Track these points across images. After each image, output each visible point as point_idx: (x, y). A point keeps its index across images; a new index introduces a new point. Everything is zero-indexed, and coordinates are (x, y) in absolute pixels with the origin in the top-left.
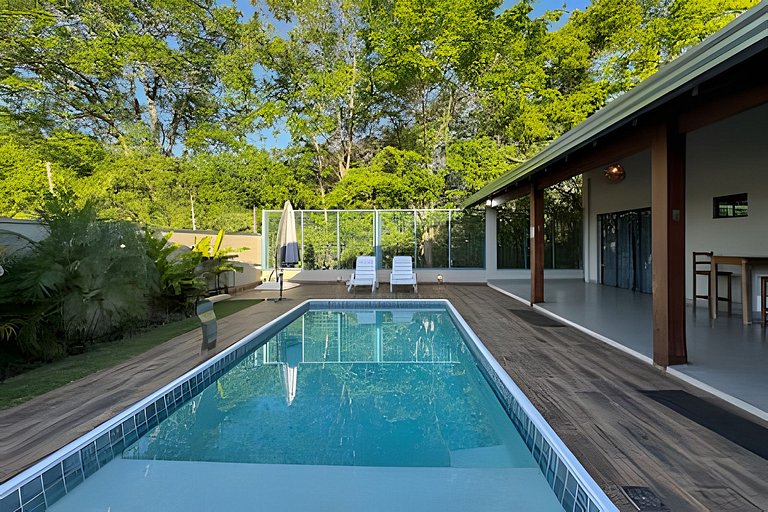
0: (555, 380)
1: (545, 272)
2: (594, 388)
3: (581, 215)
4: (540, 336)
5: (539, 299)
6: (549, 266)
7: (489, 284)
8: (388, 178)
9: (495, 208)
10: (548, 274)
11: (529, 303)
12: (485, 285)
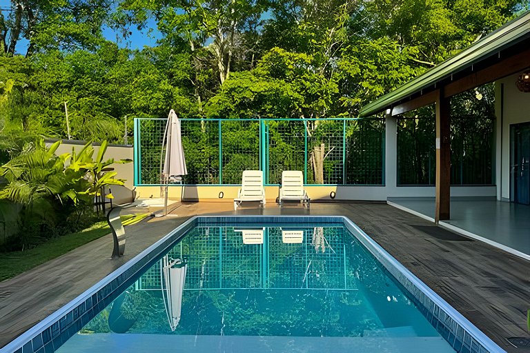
0: (459, 278)
1: (452, 189)
2: (493, 284)
3: (493, 124)
4: (445, 247)
5: (444, 216)
6: (456, 182)
7: (389, 203)
8: (275, 84)
9: (396, 116)
10: (455, 191)
11: (433, 220)
12: (384, 203)
